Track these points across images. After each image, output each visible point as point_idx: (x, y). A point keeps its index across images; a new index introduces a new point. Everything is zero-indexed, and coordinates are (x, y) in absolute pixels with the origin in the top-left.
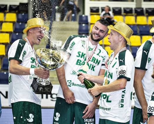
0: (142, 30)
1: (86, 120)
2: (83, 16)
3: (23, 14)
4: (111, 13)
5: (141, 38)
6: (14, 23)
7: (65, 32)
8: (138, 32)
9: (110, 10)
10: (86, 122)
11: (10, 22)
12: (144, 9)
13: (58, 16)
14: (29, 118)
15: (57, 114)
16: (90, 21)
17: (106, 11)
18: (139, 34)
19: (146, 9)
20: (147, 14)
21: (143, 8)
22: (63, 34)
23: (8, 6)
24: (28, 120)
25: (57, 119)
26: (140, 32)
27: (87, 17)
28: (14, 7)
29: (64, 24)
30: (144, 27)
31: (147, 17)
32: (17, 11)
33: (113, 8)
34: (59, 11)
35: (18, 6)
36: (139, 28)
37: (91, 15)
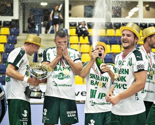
0: (111, 40)
1: (68, 112)
2: (64, 29)
3: (15, 28)
4: (86, 27)
5: (111, 47)
6: (7, 36)
7: (49, 42)
8: (108, 42)
9: (85, 25)
10: (68, 114)
11: (5, 35)
12: (113, 24)
13: (43, 29)
14: (24, 113)
15: (45, 110)
16: (69, 33)
17: (82, 25)
18: (109, 43)
19: (114, 23)
20: (115, 28)
21: (111, 23)
22: (47, 44)
23: (3, 22)
24: (23, 115)
25: (45, 114)
26: (110, 42)
27: (67, 30)
28: (7, 23)
29: (48, 36)
30: (113, 37)
31: (115, 29)
32: (10, 26)
33: (87, 23)
34: (44, 26)
35: (11, 22)
36: (109, 38)
37: (70, 28)
